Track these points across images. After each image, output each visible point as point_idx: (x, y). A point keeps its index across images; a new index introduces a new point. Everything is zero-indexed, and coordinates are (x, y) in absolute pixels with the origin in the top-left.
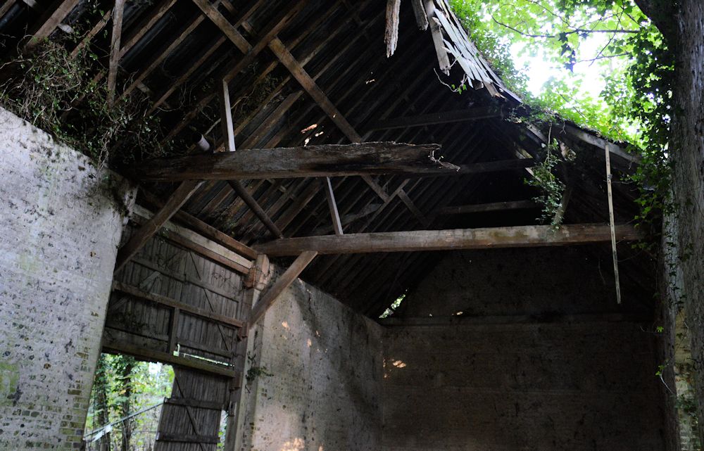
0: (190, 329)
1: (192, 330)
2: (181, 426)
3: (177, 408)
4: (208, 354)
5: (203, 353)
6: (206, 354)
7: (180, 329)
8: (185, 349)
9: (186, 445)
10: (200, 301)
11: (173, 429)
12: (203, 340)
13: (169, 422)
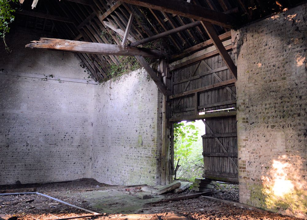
0: (208, 98)
1: (210, 98)
2: (215, 148)
3: (210, 140)
4: (222, 107)
5: (219, 107)
6: (221, 107)
7: (203, 101)
8: (207, 109)
9: (220, 158)
10: (212, 82)
11: (210, 150)
12: (217, 101)
13: (207, 147)
